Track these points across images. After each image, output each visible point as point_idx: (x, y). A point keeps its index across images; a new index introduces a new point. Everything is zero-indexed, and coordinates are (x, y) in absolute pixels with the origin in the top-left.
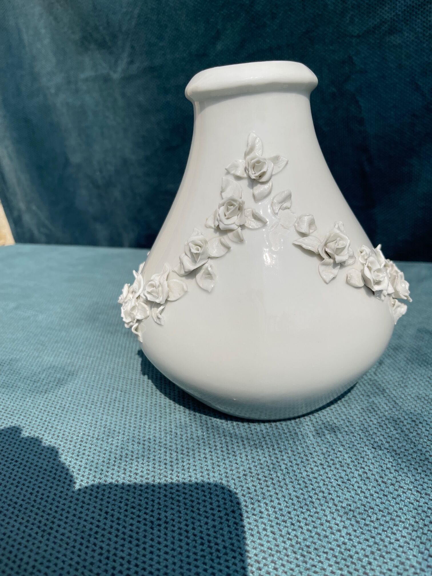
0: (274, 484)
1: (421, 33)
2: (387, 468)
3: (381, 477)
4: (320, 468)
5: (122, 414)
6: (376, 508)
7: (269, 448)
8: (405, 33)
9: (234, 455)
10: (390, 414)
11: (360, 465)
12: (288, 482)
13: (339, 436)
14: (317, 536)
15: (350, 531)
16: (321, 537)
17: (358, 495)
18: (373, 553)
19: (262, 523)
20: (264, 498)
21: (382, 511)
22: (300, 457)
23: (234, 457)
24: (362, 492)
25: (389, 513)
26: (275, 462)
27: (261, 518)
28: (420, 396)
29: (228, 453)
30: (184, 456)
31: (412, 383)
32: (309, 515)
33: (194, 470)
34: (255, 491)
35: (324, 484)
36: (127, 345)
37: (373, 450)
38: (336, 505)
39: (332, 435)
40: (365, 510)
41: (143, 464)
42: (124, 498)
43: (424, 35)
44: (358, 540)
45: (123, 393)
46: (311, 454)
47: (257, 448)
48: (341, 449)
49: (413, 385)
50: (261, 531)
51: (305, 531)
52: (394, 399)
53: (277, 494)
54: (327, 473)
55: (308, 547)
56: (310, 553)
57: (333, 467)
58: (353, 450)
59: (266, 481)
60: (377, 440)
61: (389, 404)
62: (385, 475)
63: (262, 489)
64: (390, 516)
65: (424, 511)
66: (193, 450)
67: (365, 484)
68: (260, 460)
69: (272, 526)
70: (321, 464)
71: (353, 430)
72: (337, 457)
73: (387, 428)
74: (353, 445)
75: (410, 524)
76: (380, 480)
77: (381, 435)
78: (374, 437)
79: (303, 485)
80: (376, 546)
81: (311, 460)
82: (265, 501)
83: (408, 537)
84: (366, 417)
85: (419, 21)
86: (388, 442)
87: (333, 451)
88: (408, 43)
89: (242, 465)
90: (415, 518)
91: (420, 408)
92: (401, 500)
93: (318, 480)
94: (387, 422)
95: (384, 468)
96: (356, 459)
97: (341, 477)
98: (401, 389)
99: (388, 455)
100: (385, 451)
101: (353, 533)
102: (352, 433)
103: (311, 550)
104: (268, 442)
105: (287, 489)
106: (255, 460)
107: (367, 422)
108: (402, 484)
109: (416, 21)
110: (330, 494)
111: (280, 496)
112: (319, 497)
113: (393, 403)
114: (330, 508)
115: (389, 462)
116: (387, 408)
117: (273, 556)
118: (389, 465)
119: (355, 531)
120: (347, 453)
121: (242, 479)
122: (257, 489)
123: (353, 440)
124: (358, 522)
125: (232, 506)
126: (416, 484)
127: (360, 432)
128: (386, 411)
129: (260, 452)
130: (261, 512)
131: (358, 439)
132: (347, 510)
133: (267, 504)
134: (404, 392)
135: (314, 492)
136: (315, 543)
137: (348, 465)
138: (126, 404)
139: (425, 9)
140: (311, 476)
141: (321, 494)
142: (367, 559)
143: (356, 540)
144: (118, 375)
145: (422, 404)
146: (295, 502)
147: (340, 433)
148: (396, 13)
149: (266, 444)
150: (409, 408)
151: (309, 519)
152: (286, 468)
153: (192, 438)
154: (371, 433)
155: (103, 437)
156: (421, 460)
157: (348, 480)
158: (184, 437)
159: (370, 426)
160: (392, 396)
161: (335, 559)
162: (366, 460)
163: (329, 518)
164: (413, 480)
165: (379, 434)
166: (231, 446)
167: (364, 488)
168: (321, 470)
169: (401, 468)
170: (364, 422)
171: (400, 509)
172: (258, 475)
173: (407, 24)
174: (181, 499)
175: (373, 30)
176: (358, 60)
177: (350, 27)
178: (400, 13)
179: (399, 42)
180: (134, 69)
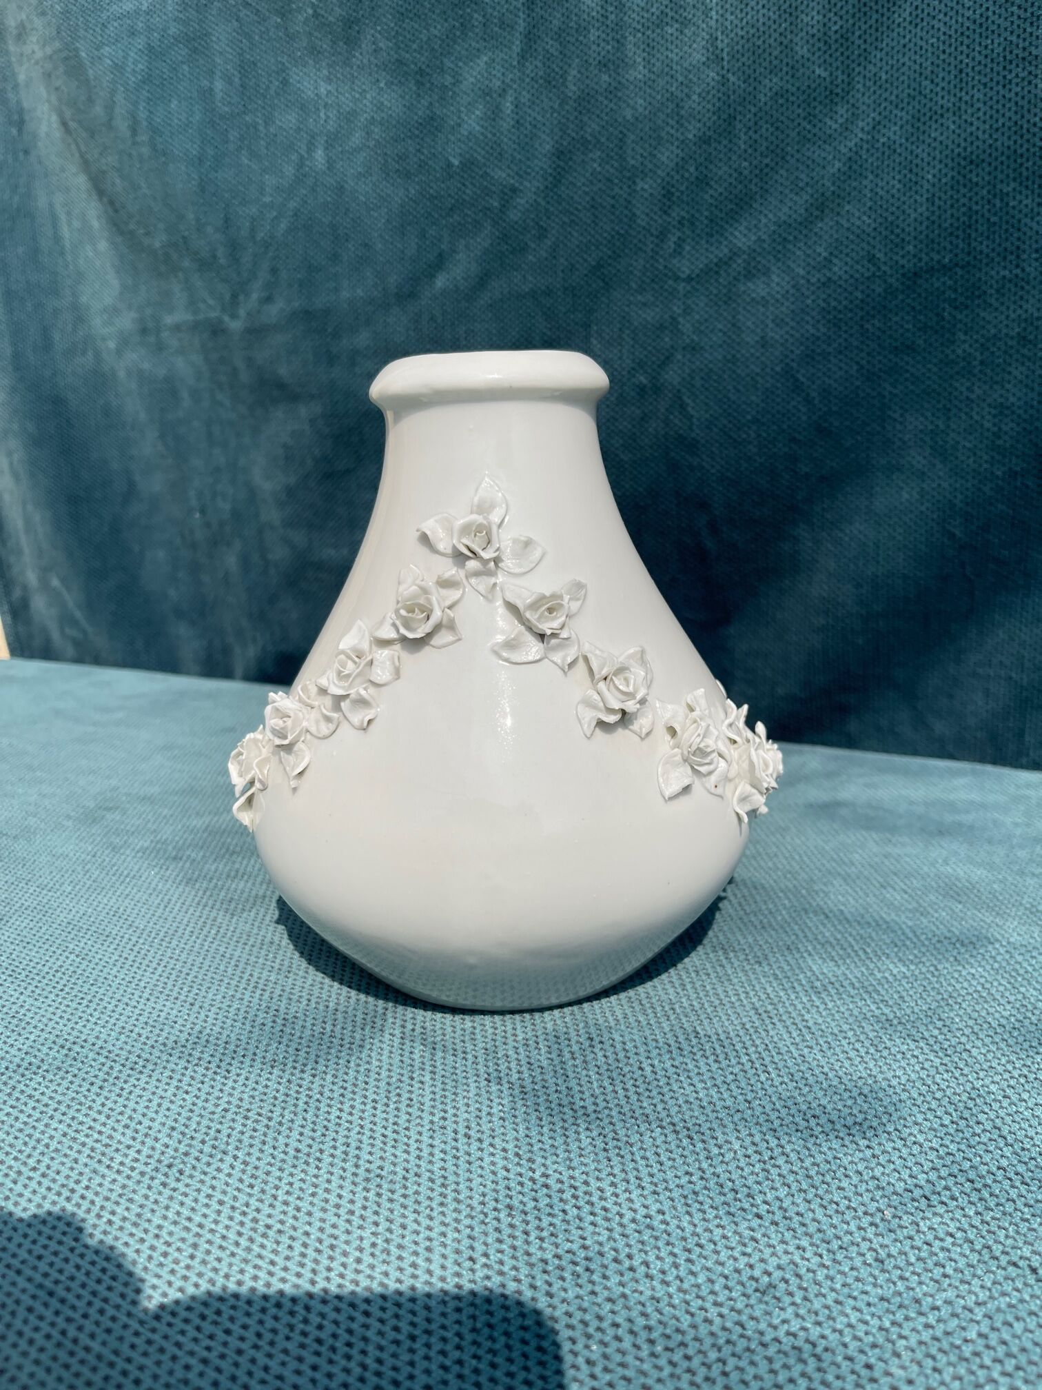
1: (803, 277)
8: (774, 277)
37: (483, 1084)
43: (808, 281)
85: (798, 253)
88: (779, 297)
100: (505, 1086)
127: (481, 1053)
148: (759, 238)
173: (779, 260)
175: (716, 269)
176: (688, 325)
177: (675, 261)
178: (764, 237)
179: (763, 294)
180: (274, 312)
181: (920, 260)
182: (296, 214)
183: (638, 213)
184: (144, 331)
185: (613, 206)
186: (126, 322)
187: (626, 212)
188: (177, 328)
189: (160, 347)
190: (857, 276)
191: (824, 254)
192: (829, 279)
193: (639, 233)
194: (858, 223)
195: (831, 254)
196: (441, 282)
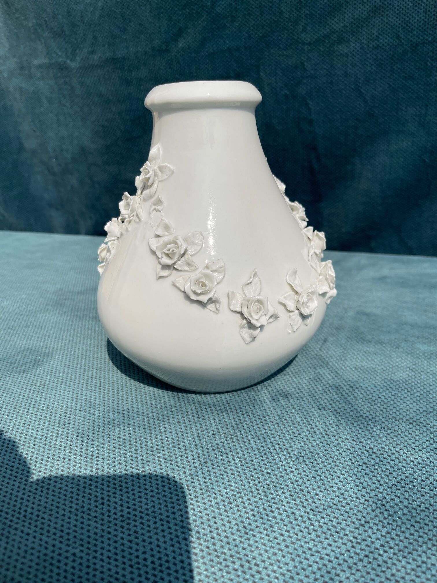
0: (239, 440)
1: (366, 44)
2: (330, 424)
3: (325, 431)
4: (276, 426)
5: (100, 389)
6: (321, 454)
7: (233, 412)
8: (351, 44)
9: (203, 419)
10: (332, 382)
11: (308, 423)
12: (250, 438)
13: (291, 401)
14: (275, 476)
15: (301, 471)
16: (278, 477)
17: (307, 445)
18: (319, 487)
19: (230, 469)
20: (231, 451)
21: (326, 456)
22: (259, 418)
23: (204, 421)
24: (309, 442)
25: (331, 457)
26: (238, 423)
27: (229, 466)
28: (357, 367)
29: (198, 417)
30: (160, 422)
31: (351, 357)
32: (268, 462)
33: (170, 432)
34: (223, 446)
35: (280, 439)
36: (97, 329)
37: (319, 411)
38: (289, 454)
39: (286, 400)
40: (312, 456)
41: (124, 429)
42: (112, 457)
43: (368, 46)
44: (307, 478)
45: (98, 371)
46: (268, 416)
47: (222, 412)
48: (293, 411)
49: (352, 358)
50: (229, 475)
51: (265, 474)
52: (336, 370)
53: (242, 448)
54: (282, 430)
55: (268, 485)
56: (270, 489)
57: (286, 425)
58: (303, 411)
59: (232, 438)
60: (322, 402)
61: (332, 374)
62: (328, 429)
63: (229, 444)
64: (332, 459)
65: (359, 455)
66: (168, 416)
67: (312, 437)
68: (226, 422)
69: (238, 472)
70: (277, 423)
71: (302, 396)
72: (289, 418)
73: (330, 393)
74: (303, 408)
75: (347, 465)
76: (324, 433)
77: (325, 399)
78: (319, 400)
79: (262, 440)
80: (322, 482)
81: (269, 421)
82: (232, 453)
83: (346, 474)
84: (313, 385)
85: (364, 33)
86: (331, 404)
87: (286, 413)
88: (354, 53)
89: (211, 427)
90: (351, 460)
91: (357, 376)
92: (341, 447)
93: (275, 436)
94: (330, 388)
95: (328, 424)
96: (305, 418)
97: (293, 432)
98: (342, 362)
99: (331, 414)
100: (329, 411)
101: (303, 473)
102: (301, 398)
103: (271, 487)
104: (232, 407)
105: (249, 443)
106: (222, 422)
107: (314, 389)
108: (341, 435)
109: (361, 33)
110: (284, 445)
111: (244, 449)
112: (276, 448)
113: (335, 373)
114: (285, 455)
115: (331, 419)
116: (330, 378)
117: (240, 493)
118: (331, 422)
119: (305, 471)
120: (298, 414)
121: (212, 437)
122: (224, 444)
123: (302, 404)
124: (307, 465)
125: (204, 458)
126: (353, 434)
127: (308, 398)
128: (329, 380)
129: (226, 416)
130: (229, 462)
131: (307, 403)
132: (298, 457)
133: (233, 456)
134: (344, 364)
135: (271, 444)
136: (273, 482)
137: (299, 423)
138: (102, 381)
139: (369, 22)
140: (269, 432)
141: (277, 446)
142: (315, 492)
143: (305, 478)
144: (91, 355)
145: (358, 373)
146: (256, 453)
147: (292, 398)
148: (345, 25)
149: (230, 409)
150: (348, 377)
151: (268, 464)
152: (248, 427)
153: (165, 407)
154: (317, 398)
155: (85, 409)
156: (356, 417)
157: (299, 434)
158: (159, 406)
159: (316, 392)
160: (334, 368)
161: (289, 493)
162: (313, 418)
163: (284, 463)
164: (350, 432)
165: (323, 398)
166: (201, 411)
167: (311, 439)
168: (277, 428)
169: (341, 424)
170: (311, 389)
171: (340, 454)
172: (225, 434)
173: (354, 35)
174: (161, 455)
175: (323, 39)
176: (309, 66)
177: (302, 35)
178: (347, 24)
179: (346, 51)
180: (95, 58)
181: (419, 38)
182: (102, 9)
183: (284, 11)
184: (22, 68)
185: (271, 7)
186: (12, 63)
187: (277, 10)
188: (40, 67)
189: (30, 76)
190: (391, 44)
191: (376, 34)
192: (378, 45)
193: (284, 20)
194: (392, 20)
195: (379, 34)
196: (181, 44)
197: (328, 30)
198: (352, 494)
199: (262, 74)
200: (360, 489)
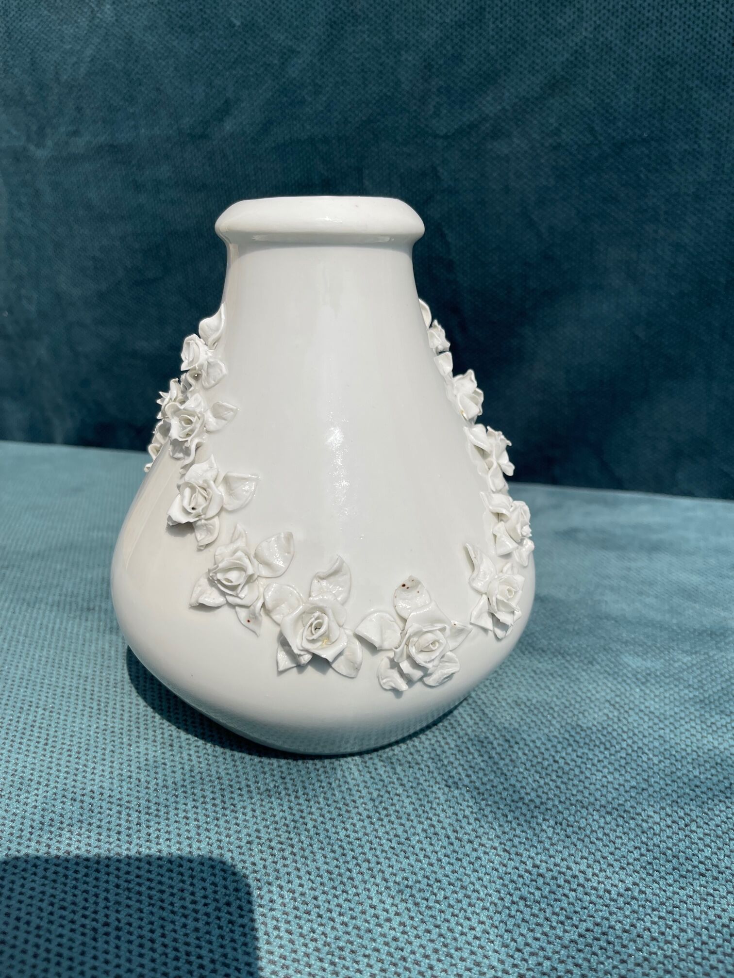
0: (295, 855)
1: (538, 141)
2: (465, 817)
3: (455, 831)
4: (367, 822)
5: (45, 750)
6: (445, 880)
7: (289, 795)
8: (515, 140)
9: (233, 811)
10: (473, 731)
11: (425, 815)
12: (316, 850)
13: (399, 769)
14: (356, 931)
15: (405, 918)
16: (362, 933)
17: (420, 861)
18: (436, 951)
19: (274, 918)
20: (277, 878)
21: (453, 885)
22: (336, 808)
23: (233, 814)
24: (426, 856)
25: (463, 887)
26: (297, 818)
27: (272, 910)
28: (519, 701)
29: (223, 808)
30: (151, 817)
31: (511, 680)
32: (346, 900)
33: (167, 840)
34: (265, 867)
35: (371, 849)
36: (57, 626)
37: (446, 789)
38: (386, 880)
39: (388, 769)
40: (428, 885)
41: (79, 835)
42: (48, 894)
43: (542, 145)
44: (415, 932)
45: (47, 713)
46: (354, 801)
47: (270, 796)
48: (400, 790)
49: (511, 684)
50: (270, 930)
51: (338, 926)
52: (483, 707)
53: (298, 870)
54: (376, 831)
55: (341, 949)
56: (344, 959)
57: (386, 820)
58: (418, 791)
59: (283, 850)
60: (453, 773)
61: (474, 716)
62: (461, 827)
63: (276, 863)
64: (464, 891)
65: (513, 881)
66: (166, 806)
67: (431, 844)
68: (274, 816)
69: (288, 922)
70: (369, 817)
71: (419, 759)
72: (392, 805)
73: (470, 753)
74: (418, 784)
75: (491, 903)
76: (453, 836)
77: (460, 764)
78: (449, 768)
79: (339, 851)
80: (442, 940)
81: (354, 811)
82: (279, 882)
83: (488, 922)
84: (440, 738)
85: (535, 122)
86: (468, 776)
87: (387, 795)
88: (519, 155)
89: (245, 827)
90: (499, 892)
91: (518, 720)
92: (481, 866)
93: (363, 843)
94: (469, 744)
95: (460, 817)
96: (421, 805)
97: (396, 836)
98: (493, 691)
99: (468, 796)
100: (464, 790)
101: (409, 922)
102: (417, 764)
103: (346, 953)
104: (289, 785)
105: (314, 860)
106: (267, 816)
107: (440, 746)
108: (484, 840)
109: (531, 122)
110: (378, 863)
111: (302, 873)
112: (362, 870)
113: (480, 714)
114: (377, 885)
115: (468, 806)
116: (471, 723)
117: (287, 967)
118: (467, 813)
119: (412, 918)
120: (408, 797)
121: (244, 849)
122: (267, 863)
123: (418, 776)
124: (417, 904)
125: (226, 895)
126: (504, 838)
127: (429, 763)
128: (468, 727)
129: (276, 803)
130: (272, 901)
131: (426, 773)
132: (402, 887)
133: (281, 887)
134: (497, 695)
135: (355, 862)
136: (352, 943)
137: (409, 815)
138: (52, 733)
139: (544, 105)
140: (353, 835)
141: (365, 865)
142: (427, 961)
143: (412, 933)
144: (38, 680)
145: (521, 713)
146: (325, 880)
147: (400, 765)
148: (503, 107)
149: (286, 789)
150: (503, 720)
151: (346, 905)
152: (314, 827)
153: (164, 786)
154: (446, 763)
155: (10, 793)
156: (513, 801)
157: (407, 839)
158: (152, 786)
159: (444, 752)
160: (479, 702)
161: (380, 965)
162: (434, 806)
163: (375, 901)
164: (500, 834)
165: (456, 763)
166: (230, 795)
167: (429, 849)
168: (368, 826)
169: (484, 815)
170: (436, 746)
171: (480, 879)
172: (271, 841)
173: (519, 126)
174: (143, 889)
175: (468, 130)
176: (445, 174)
177: (434, 121)
178: (508, 107)
179: (506, 152)
180: (79, 144)
181: (627, 133)
182: (92, 60)
183: (403, 79)
185: (381, 72)
187: (392, 77)
190: (580, 143)
191: (556, 125)
192: (559, 144)
193: (404, 96)
194: (582, 102)
195: (560, 125)
196: (228, 126)
197: (476, 116)
198: (495, 964)
199: (367, 183)
200: (511, 952)
